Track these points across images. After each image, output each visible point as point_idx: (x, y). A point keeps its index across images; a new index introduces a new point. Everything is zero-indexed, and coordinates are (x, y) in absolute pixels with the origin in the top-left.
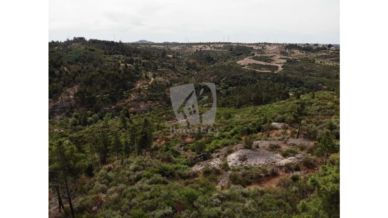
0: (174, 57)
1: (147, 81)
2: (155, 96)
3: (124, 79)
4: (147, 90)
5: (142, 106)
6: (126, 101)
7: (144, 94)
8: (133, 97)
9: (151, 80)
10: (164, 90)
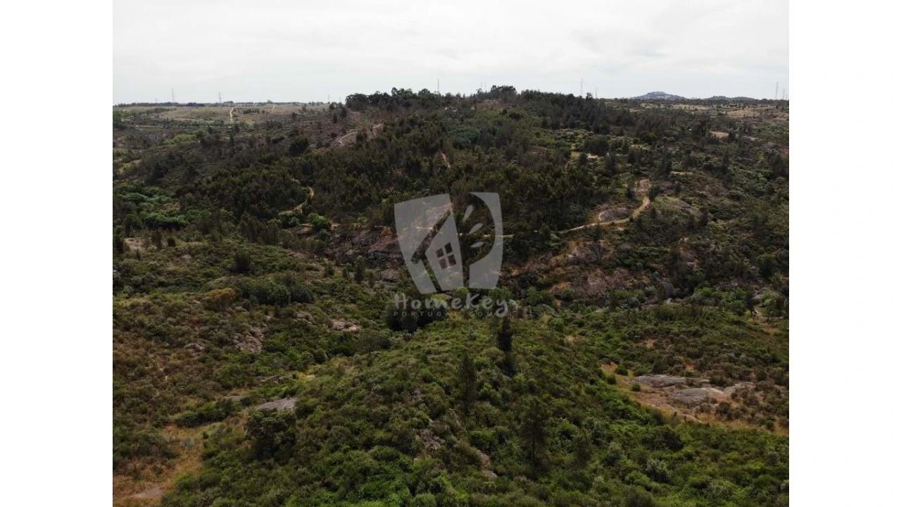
0: (731, 138)
1: (629, 208)
2: (642, 256)
3: (561, 198)
4: (620, 235)
5: (595, 282)
6: (553, 260)
7: (609, 246)
8: (575, 250)
9: (639, 203)
10: (676, 239)
